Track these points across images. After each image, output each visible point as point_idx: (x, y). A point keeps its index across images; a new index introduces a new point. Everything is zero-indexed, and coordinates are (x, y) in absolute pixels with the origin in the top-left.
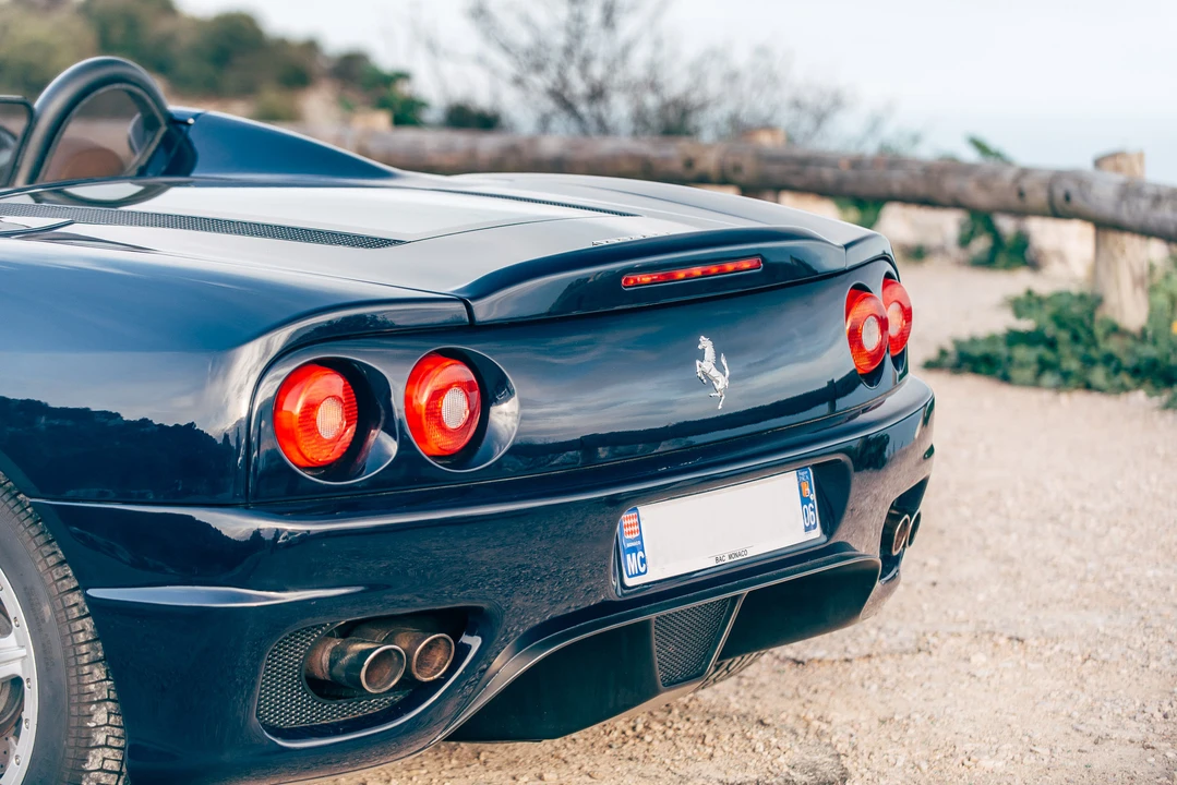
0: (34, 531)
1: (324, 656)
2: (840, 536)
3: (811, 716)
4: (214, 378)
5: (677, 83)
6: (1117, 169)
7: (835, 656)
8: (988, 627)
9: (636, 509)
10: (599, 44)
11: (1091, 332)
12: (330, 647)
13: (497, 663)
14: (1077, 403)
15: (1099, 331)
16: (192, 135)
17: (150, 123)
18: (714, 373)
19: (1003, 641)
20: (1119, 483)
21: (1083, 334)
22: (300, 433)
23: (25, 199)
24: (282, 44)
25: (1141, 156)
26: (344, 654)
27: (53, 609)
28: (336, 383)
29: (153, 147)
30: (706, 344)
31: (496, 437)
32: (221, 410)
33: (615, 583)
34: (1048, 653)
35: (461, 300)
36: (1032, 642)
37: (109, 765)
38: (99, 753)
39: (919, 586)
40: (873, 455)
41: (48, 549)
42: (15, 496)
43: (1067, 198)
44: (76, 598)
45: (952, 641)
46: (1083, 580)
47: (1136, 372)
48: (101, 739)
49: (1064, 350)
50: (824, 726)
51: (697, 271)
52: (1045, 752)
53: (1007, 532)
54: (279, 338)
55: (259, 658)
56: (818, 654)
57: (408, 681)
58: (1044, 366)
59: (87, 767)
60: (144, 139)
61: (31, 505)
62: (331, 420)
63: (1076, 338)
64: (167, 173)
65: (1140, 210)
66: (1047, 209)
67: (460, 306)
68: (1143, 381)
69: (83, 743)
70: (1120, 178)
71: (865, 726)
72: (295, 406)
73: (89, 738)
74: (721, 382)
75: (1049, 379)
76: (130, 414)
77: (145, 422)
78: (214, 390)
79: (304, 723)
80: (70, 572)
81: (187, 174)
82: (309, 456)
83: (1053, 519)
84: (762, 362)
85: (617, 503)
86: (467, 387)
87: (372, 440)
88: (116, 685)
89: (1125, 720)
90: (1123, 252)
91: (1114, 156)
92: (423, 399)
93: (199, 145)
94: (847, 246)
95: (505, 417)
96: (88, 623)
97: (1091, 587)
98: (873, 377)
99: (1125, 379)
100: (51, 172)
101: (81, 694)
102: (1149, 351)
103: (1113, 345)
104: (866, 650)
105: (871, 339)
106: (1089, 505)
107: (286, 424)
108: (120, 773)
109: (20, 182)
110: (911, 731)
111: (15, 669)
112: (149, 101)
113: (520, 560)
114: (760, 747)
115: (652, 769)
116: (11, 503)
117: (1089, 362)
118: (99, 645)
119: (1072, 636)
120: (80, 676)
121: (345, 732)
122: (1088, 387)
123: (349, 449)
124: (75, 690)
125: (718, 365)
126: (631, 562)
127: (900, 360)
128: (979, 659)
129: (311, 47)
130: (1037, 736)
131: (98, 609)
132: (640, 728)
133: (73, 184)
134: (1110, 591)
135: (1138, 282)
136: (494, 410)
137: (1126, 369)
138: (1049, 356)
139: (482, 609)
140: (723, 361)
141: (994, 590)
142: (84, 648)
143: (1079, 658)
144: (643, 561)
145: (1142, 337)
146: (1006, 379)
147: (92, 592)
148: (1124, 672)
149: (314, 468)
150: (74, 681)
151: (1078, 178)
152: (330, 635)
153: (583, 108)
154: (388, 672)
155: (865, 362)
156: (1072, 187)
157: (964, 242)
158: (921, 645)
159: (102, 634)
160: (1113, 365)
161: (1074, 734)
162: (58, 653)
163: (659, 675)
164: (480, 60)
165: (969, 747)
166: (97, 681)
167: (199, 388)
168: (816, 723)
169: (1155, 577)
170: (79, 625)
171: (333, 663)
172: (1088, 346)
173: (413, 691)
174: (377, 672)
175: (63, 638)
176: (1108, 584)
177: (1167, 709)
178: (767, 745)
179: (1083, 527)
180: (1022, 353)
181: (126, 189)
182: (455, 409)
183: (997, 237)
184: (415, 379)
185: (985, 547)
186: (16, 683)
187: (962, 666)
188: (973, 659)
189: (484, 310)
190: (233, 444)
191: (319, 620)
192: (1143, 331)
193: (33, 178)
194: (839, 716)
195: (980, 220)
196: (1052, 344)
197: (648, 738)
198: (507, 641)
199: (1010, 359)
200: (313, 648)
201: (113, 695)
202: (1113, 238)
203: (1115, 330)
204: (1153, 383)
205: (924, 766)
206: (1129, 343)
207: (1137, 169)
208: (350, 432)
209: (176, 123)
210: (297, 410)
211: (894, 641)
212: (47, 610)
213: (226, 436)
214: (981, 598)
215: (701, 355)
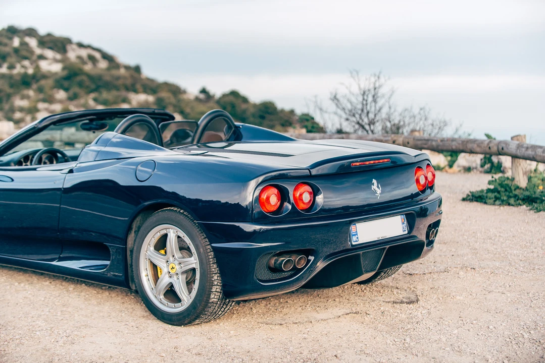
0: (198, 230)
1: (273, 262)
2: (414, 233)
3: (411, 287)
4: (244, 190)
5: (396, 119)
6: (518, 140)
7: (421, 273)
8: (465, 265)
9: (355, 224)
10: (372, 108)
11: (510, 188)
12: (274, 259)
13: (318, 264)
14: (506, 209)
15: (513, 188)
16: (241, 131)
17: (230, 127)
18: (377, 189)
19: (469, 269)
20: (512, 230)
21: (508, 189)
22: (266, 204)
23: (195, 147)
24: (282, 111)
25: (525, 136)
26: (278, 261)
27: (203, 249)
28: (275, 191)
29: (230, 134)
30: (374, 181)
31: (318, 205)
32: (245, 199)
33: (350, 243)
34: (481, 272)
35: (308, 169)
36: (477, 269)
37: (218, 290)
38: (215, 287)
39: (448, 256)
40: (423, 213)
41: (201, 234)
42: (193, 221)
43: (503, 149)
44: (209, 247)
45: (455, 269)
46: (495, 254)
47: (523, 200)
48: (216, 283)
49: (503, 194)
50: (415, 289)
51: (372, 162)
52: (474, 295)
53: (476, 242)
54: (261, 179)
55: (256, 262)
56: (416, 272)
57: (295, 268)
58: (496, 199)
59: (212, 290)
60: (228, 132)
61: (198, 223)
62: (274, 200)
63: (506, 190)
64: (235, 140)
65: (522, 152)
66: (498, 153)
67: (308, 171)
68: (526, 202)
69: (211, 284)
70: (518, 142)
71: (426, 289)
72: (264, 197)
73: (213, 283)
74: (379, 191)
75: (498, 202)
76: (223, 201)
77: (227, 203)
78: (243, 193)
79: (268, 279)
80: (207, 240)
81: (240, 140)
82: (268, 209)
83: (491, 239)
84: (396, 188)
85: (351, 222)
86: (310, 193)
87: (285, 205)
88: (220, 269)
89: (499, 287)
90: (520, 164)
91: (517, 136)
92: (298, 195)
93: (243, 133)
94: (415, 156)
95: (320, 199)
96: (212, 253)
97: (497, 255)
98: (423, 191)
99: (520, 202)
100: (203, 140)
101: (210, 271)
102: (527, 193)
103: (517, 192)
104: (430, 271)
105: (422, 181)
106: (501, 235)
107: (262, 201)
108: (221, 293)
109: (195, 143)
110: (439, 291)
111: (194, 266)
112: (229, 121)
113: (326, 238)
114: (395, 293)
115: (365, 298)
116: (192, 223)
117: (509, 197)
118: (215, 259)
119: (489, 267)
120: (210, 267)
121: (278, 281)
122: (509, 204)
123: (279, 208)
124: (209, 270)
125: (378, 187)
126: (354, 238)
127: (431, 188)
128: (461, 273)
129: (292, 112)
130: (473, 291)
131: (215, 250)
132: (363, 289)
133: (208, 143)
134: (503, 257)
135: (525, 173)
136: (317, 197)
137: (520, 199)
138: (498, 195)
139: (313, 249)
140: (380, 186)
141: (470, 257)
142: (211, 260)
143: (490, 273)
144: (357, 238)
145: (526, 189)
146: (485, 203)
147: (213, 245)
148: (501, 276)
149: (269, 212)
150: (208, 268)
151: (506, 143)
152: (274, 256)
153: (367, 127)
154: (289, 265)
155: (421, 187)
156: (504, 145)
157: (482, 166)
158: (446, 270)
159: (216, 256)
160: (517, 198)
161: (484, 291)
162: (204, 261)
163: (363, 270)
164: (336, 113)
165: (454, 294)
166: (214, 268)
167: (240, 193)
168: (413, 289)
169: (516, 253)
170: (210, 254)
171: (275, 263)
172: (509, 192)
173: (296, 271)
174: (286, 266)
175: (206, 257)
176: (502, 255)
177: (510, 284)
178: (397, 293)
179: (499, 241)
180: (490, 195)
181: (223, 144)
182: (306, 197)
183: (492, 163)
184: (296, 190)
185: (470, 246)
186: (194, 270)
187: (457, 275)
188: (460, 273)
189: (314, 172)
190: (249, 208)
191: (271, 251)
192: (526, 188)
193: (198, 142)
194: (420, 287)
195: (487, 159)
196: (499, 192)
197: (365, 291)
198: (321, 257)
199: (487, 197)
200: (270, 259)
201: (219, 272)
202: (517, 160)
203: (518, 188)
204: (528, 203)
205: (441, 299)
206: (522, 191)
207: (524, 140)
208: (279, 203)
209: (237, 127)
210: (265, 197)
211: (438, 269)
212: (202, 250)
213: (247, 206)
214: (465, 258)
215: (373, 184)
